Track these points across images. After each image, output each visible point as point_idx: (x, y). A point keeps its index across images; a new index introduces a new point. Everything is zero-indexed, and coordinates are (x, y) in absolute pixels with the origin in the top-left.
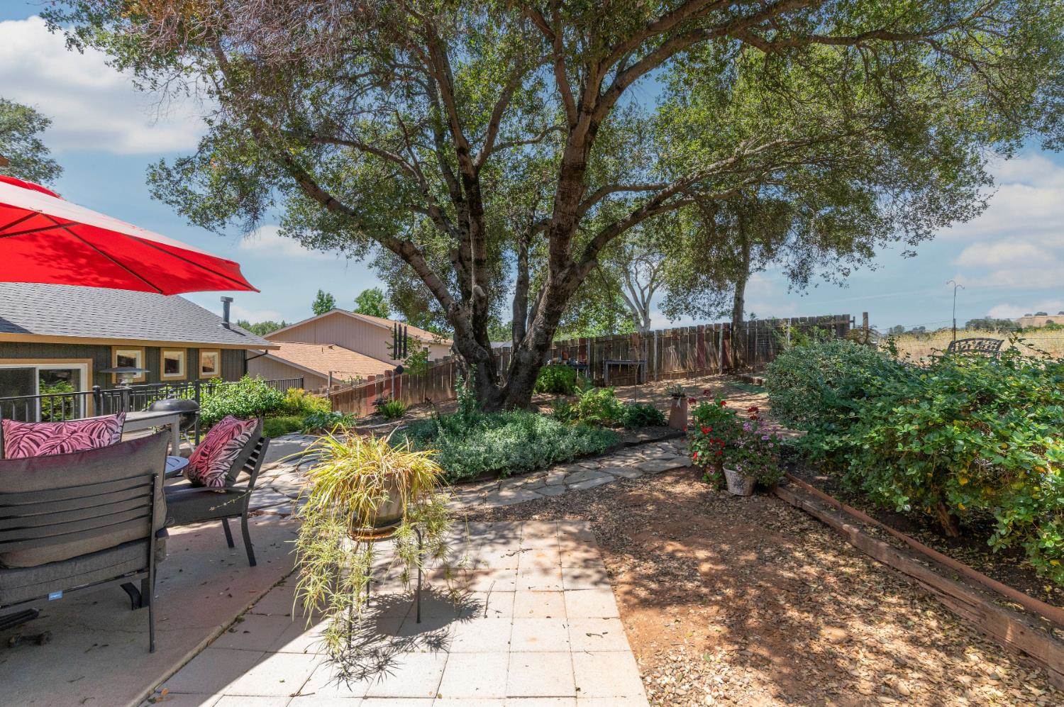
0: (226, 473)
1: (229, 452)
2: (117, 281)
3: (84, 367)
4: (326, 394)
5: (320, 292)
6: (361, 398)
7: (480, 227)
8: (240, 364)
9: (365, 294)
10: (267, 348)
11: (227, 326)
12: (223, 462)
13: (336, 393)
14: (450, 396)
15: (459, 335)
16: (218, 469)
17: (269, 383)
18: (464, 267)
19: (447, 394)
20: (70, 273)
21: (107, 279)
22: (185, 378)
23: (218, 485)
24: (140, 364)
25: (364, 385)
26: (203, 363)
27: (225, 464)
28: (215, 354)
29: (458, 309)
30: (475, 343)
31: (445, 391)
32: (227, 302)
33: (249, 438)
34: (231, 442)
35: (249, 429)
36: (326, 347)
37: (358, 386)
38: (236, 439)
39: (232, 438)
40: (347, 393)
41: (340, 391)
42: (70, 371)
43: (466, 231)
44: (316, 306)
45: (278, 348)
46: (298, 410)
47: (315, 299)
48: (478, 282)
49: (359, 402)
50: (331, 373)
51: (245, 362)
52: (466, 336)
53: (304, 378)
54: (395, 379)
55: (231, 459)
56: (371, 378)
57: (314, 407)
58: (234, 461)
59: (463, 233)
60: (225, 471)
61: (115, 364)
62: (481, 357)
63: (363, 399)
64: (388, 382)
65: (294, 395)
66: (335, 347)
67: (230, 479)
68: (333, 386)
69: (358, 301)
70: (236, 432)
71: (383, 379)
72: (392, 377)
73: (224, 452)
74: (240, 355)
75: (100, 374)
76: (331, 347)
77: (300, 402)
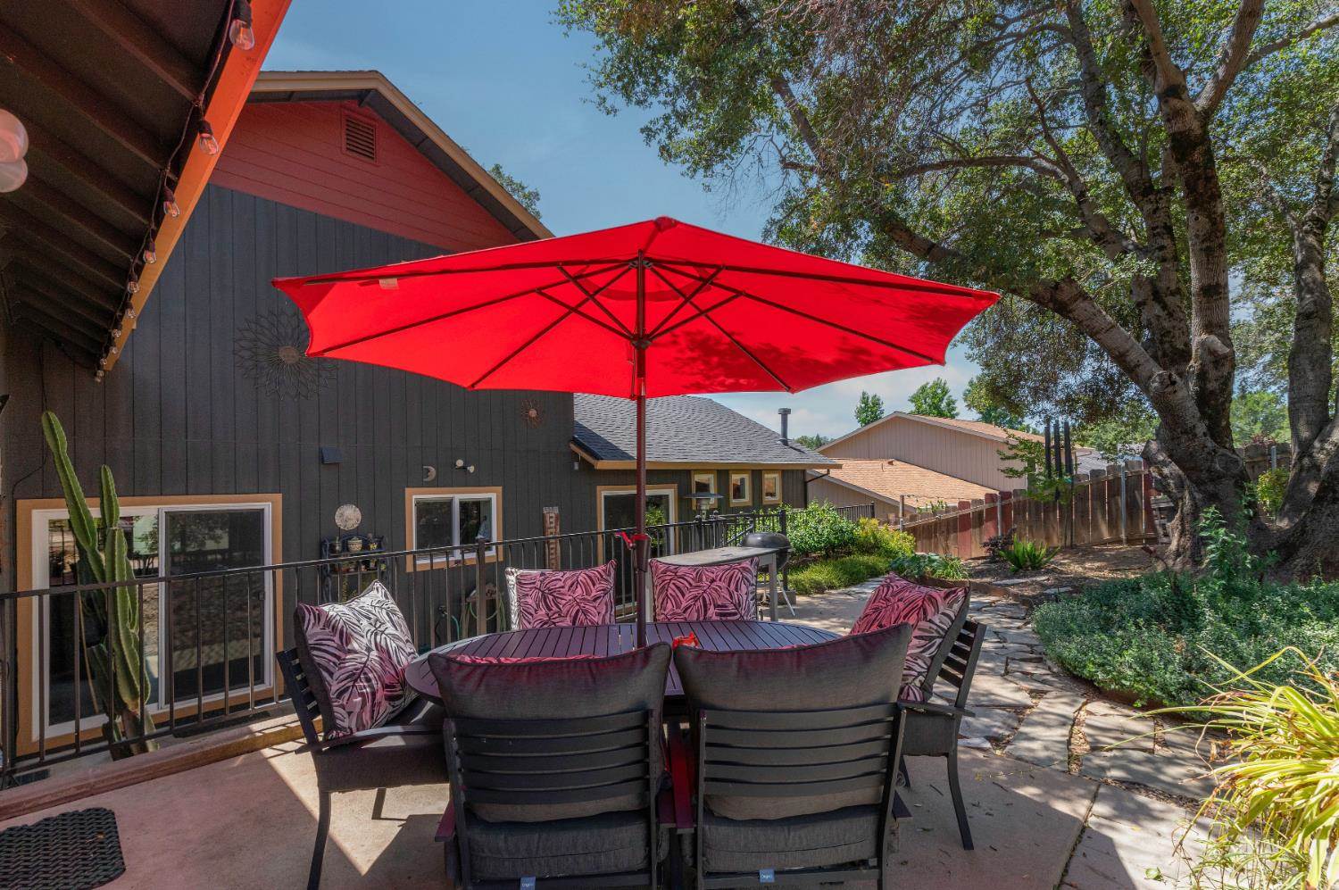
0: (921, 678)
1: (923, 642)
2: (742, 381)
3: (670, 492)
4: (899, 526)
5: (864, 394)
6: (948, 533)
7: (1214, 223)
8: (800, 487)
9: (923, 389)
10: (829, 467)
11: (785, 442)
12: (916, 657)
13: (913, 524)
14: (1106, 536)
15: (1172, 430)
16: (910, 669)
17: (839, 510)
18: (1165, 307)
19: (1101, 534)
20: (698, 378)
21: (731, 381)
22: (750, 504)
23: (912, 697)
24: (713, 490)
25: (952, 515)
26: (765, 488)
27: (919, 662)
28: (776, 475)
29: (1174, 383)
30: (1210, 444)
31: (1096, 528)
32: (785, 413)
33: (952, 621)
34: (923, 624)
35: (950, 606)
36: (885, 463)
37: (944, 516)
38: (930, 621)
39: (925, 619)
40: (929, 526)
41: (919, 522)
42: (660, 497)
43: (1166, 242)
44: (860, 412)
45: (839, 467)
46: (873, 547)
47: (859, 404)
48: (1209, 327)
49: (947, 539)
50: (902, 497)
51: (805, 484)
52: (1190, 432)
53: (873, 505)
54: (1003, 507)
55: (926, 655)
56: (963, 505)
57: (893, 545)
58: (932, 658)
59: (1162, 248)
60: (920, 674)
61: (694, 491)
62: (1227, 469)
63: (952, 536)
64: (992, 511)
65: (869, 527)
66: (895, 463)
67: (926, 689)
68: (908, 517)
69: (913, 399)
70: (930, 609)
71: (984, 507)
72: (998, 504)
73: (915, 642)
74: (800, 475)
75: (683, 499)
76: (891, 463)
77: (875, 538)
